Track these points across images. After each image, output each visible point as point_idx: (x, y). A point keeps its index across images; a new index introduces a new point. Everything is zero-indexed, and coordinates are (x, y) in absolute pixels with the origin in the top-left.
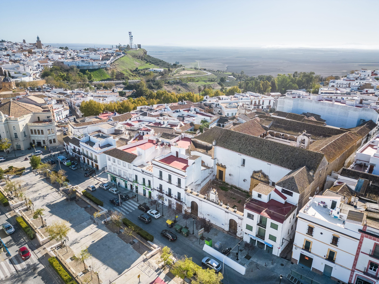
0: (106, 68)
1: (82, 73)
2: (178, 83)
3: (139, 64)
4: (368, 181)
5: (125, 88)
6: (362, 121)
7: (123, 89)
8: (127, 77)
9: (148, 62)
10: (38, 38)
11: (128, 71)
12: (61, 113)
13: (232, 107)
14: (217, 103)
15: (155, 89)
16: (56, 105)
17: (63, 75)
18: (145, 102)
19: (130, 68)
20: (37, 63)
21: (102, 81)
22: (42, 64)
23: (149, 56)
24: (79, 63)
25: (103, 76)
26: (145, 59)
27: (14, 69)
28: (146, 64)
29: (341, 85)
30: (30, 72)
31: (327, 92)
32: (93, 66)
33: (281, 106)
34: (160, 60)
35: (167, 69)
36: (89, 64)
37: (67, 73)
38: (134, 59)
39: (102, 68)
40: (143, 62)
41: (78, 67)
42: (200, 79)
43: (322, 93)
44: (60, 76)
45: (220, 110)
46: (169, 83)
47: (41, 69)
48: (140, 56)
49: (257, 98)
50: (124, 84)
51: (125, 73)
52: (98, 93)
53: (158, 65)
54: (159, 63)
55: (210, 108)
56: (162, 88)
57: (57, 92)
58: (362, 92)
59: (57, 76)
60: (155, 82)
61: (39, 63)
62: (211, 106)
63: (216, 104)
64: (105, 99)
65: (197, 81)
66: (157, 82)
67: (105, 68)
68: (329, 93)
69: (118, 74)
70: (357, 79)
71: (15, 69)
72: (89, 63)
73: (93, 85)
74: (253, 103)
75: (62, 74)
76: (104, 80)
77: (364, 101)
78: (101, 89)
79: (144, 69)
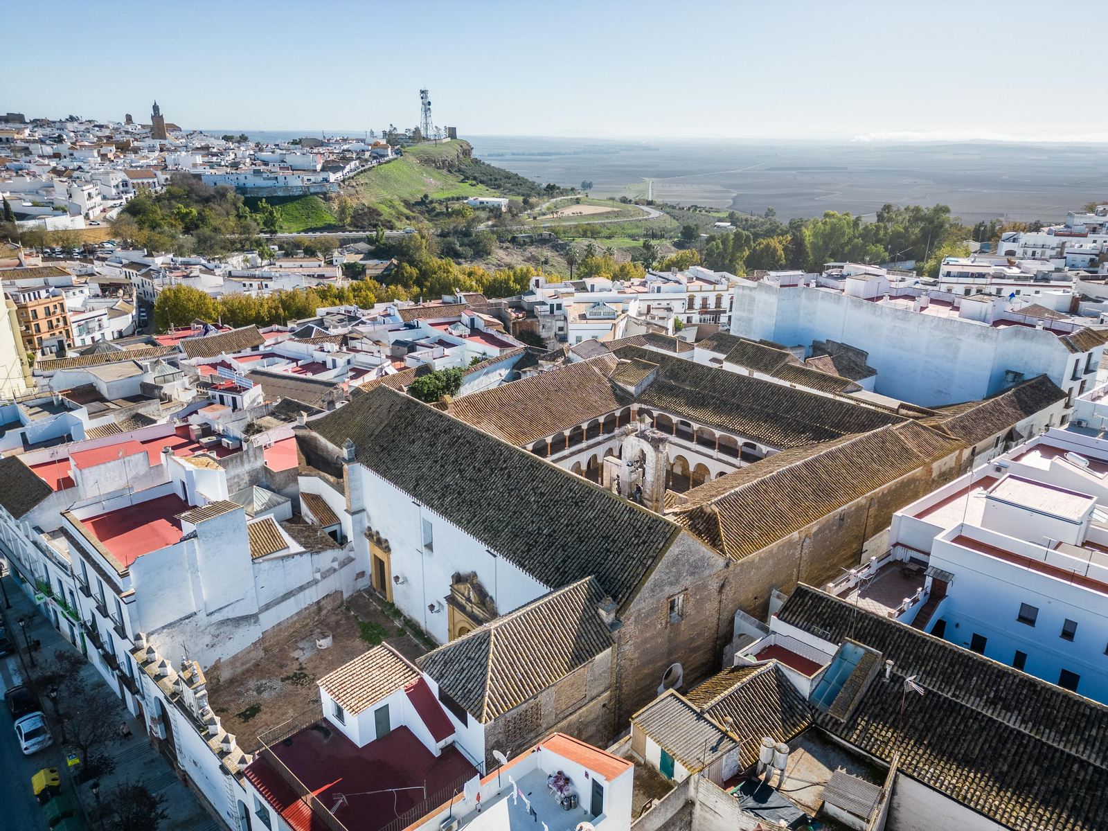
0: (325, 194)
1: (247, 208)
2: (542, 241)
3: (438, 183)
4: (877, 656)
5: (370, 255)
6: (1010, 376)
7: (362, 256)
8: (389, 222)
9: (467, 178)
10: (156, 108)
11: (396, 203)
12: (97, 323)
13: (602, 316)
14: (555, 302)
15: (465, 258)
16: (94, 300)
17: (187, 214)
18: (367, 295)
19: (406, 196)
20: (121, 176)
21: (306, 231)
22: (135, 181)
23: (476, 162)
24: (246, 178)
25: (312, 218)
26: (459, 171)
27: (37, 193)
28: (462, 184)
29: (1039, 251)
30: (88, 202)
31: (966, 270)
32: (286, 188)
33: (745, 314)
34: (508, 173)
35: (520, 199)
36: (274, 182)
37: (200, 207)
38: (424, 170)
39: (312, 194)
40: (452, 179)
41: (241, 190)
42: (619, 230)
43: (948, 274)
44: (176, 215)
45: (560, 324)
46: (514, 240)
47: (132, 195)
48: (443, 162)
49: (711, 287)
50: (370, 241)
51: (386, 209)
52: (281, 266)
53: (498, 187)
54: (504, 180)
55: (527, 317)
56: (489, 254)
57: (125, 261)
58: (1096, 272)
59: (167, 216)
60: (470, 235)
61: (126, 178)
62: (533, 311)
63: (552, 306)
64: (266, 286)
65: (609, 237)
66: (476, 236)
67: (321, 193)
68: (973, 275)
69: (360, 212)
70: (1094, 231)
71: (40, 192)
72: (277, 178)
73: (275, 244)
74: (698, 304)
75: (184, 211)
76: (314, 230)
77: (1084, 306)
78: (297, 254)
79: (448, 199)
